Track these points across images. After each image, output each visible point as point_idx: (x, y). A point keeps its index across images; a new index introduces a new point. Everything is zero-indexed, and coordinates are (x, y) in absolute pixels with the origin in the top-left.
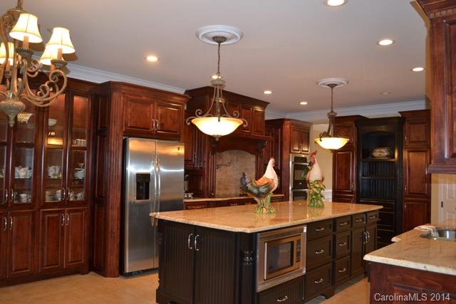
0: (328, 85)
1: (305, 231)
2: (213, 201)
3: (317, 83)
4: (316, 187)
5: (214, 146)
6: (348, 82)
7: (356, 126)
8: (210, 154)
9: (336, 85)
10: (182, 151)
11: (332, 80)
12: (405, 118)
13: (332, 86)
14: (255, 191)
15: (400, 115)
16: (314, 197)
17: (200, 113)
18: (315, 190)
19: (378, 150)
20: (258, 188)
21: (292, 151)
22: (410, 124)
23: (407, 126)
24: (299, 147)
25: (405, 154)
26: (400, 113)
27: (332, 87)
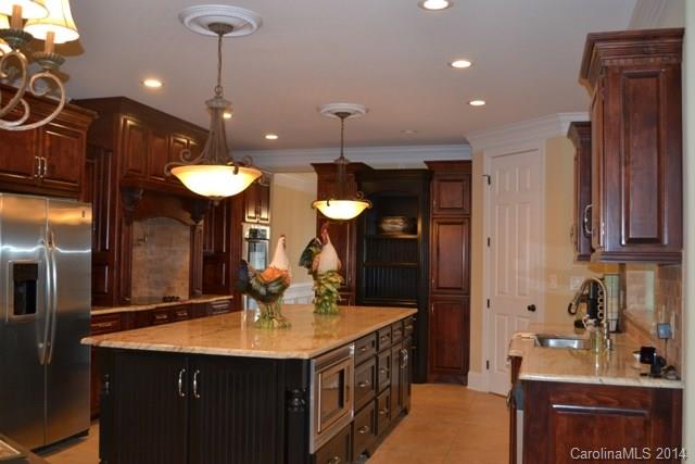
0: (337, 114)
1: (352, 352)
2: (130, 312)
3: (318, 110)
4: (331, 282)
5: (130, 209)
6: (367, 111)
7: (356, 180)
8: (124, 225)
9: (349, 114)
10: (89, 217)
11: (343, 107)
12: (433, 171)
13: (343, 115)
14: (263, 291)
15: (426, 167)
16: (326, 298)
17: (187, 156)
18: (329, 286)
19: (389, 221)
20: (266, 285)
21: (247, 219)
22: (441, 181)
23: (435, 183)
24: (256, 212)
25: (433, 229)
26: (427, 163)
27: (342, 118)
